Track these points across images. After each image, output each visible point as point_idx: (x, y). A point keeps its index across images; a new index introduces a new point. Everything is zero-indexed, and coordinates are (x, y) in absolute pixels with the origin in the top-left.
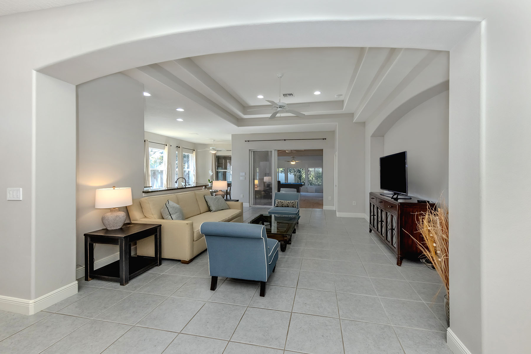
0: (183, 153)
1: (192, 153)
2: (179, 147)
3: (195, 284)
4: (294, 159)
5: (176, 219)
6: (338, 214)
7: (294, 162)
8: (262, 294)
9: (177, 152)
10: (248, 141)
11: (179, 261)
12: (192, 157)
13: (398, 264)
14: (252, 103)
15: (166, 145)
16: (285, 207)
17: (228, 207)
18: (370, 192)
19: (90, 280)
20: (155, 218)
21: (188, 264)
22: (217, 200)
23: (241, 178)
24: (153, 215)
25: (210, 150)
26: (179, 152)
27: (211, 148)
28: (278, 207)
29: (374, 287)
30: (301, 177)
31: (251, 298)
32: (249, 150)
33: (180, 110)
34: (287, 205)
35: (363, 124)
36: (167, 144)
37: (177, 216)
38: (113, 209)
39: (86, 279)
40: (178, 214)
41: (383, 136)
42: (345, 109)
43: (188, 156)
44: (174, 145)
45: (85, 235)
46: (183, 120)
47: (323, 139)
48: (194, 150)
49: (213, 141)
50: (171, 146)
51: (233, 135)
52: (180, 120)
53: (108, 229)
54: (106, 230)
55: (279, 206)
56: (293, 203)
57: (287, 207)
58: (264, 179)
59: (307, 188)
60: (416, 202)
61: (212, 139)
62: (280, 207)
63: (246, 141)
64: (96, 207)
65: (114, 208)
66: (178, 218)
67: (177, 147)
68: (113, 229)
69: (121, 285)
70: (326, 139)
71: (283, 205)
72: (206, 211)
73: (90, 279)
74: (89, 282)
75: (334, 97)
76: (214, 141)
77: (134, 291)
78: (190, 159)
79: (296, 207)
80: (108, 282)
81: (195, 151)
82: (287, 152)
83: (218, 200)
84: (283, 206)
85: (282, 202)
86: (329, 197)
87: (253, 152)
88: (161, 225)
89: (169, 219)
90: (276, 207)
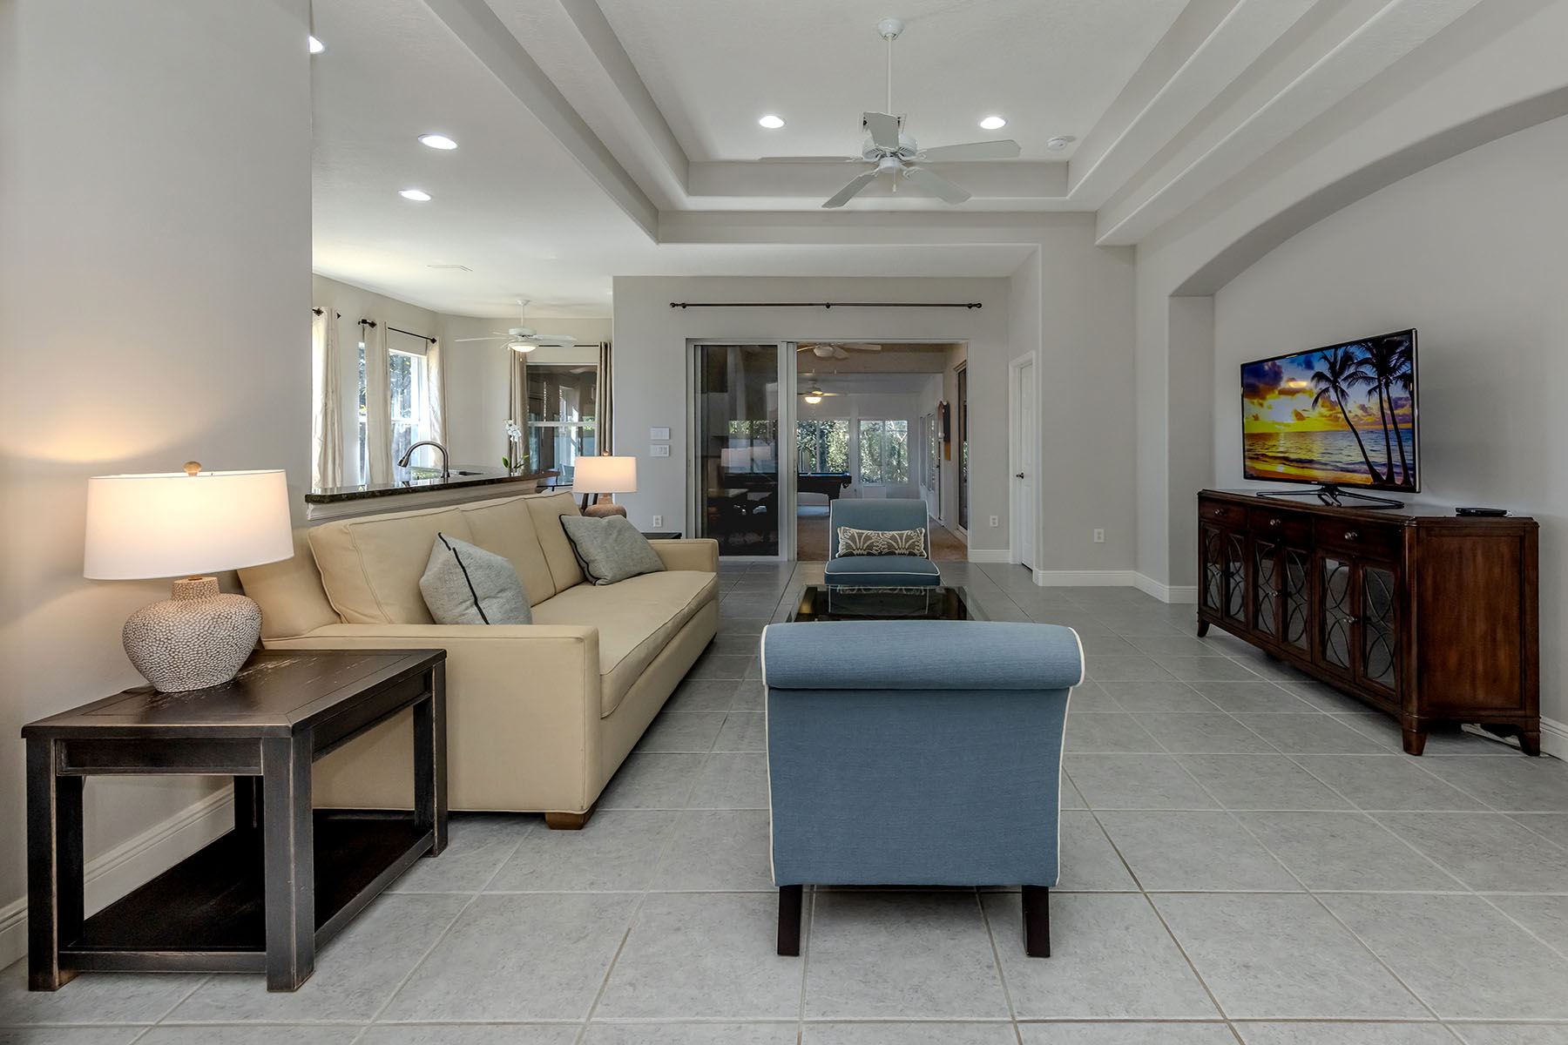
0: (392, 352)
1: (425, 353)
2: (373, 325)
3: (678, 929)
4: (815, 386)
5: (504, 621)
6: (1041, 577)
7: (816, 395)
8: (1038, 944)
9: (362, 345)
10: (684, 306)
11: (537, 817)
12: (425, 371)
13: (1407, 748)
14: (726, 147)
15: (319, 312)
16: (880, 554)
17: (660, 562)
18: (1201, 490)
19: (61, 985)
20: (391, 622)
21: (580, 827)
22: (614, 536)
23: (655, 451)
24: (378, 604)
25: (509, 341)
26: (370, 345)
27: (513, 332)
28: (852, 555)
29: (1421, 854)
30: (824, 452)
31: (995, 971)
32: (687, 339)
33: (439, 142)
34: (890, 546)
35: (1129, 252)
36: (322, 309)
37: (507, 607)
38: (186, 581)
39: (39, 979)
40: (508, 594)
41: (1212, 295)
42: (1075, 194)
43: (405, 367)
44: (352, 314)
45: (27, 732)
46: (427, 198)
47: (970, 306)
48: (433, 341)
49: (520, 303)
50: (339, 316)
51: (618, 281)
52: (416, 195)
53: (167, 687)
54: (153, 697)
55: (855, 553)
56: (909, 538)
57: (886, 554)
58: (720, 457)
59: (855, 490)
60: (1454, 514)
61: (518, 295)
62: (859, 555)
63: (674, 305)
64: (90, 573)
65: (193, 578)
66: (509, 618)
67: (364, 322)
68: (191, 685)
69: (272, 988)
70: (979, 306)
71: (870, 547)
72: (575, 581)
73: (65, 976)
74: (56, 994)
75: (1041, 145)
76: (527, 302)
77: (365, 1015)
78: (414, 376)
79: (921, 555)
80: (185, 980)
81: (437, 344)
82: (817, 352)
83: (620, 532)
84: (874, 552)
85: (868, 538)
86: (991, 517)
87: (700, 348)
88: (441, 655)
89: (468, 623)
90: (844, 556)
